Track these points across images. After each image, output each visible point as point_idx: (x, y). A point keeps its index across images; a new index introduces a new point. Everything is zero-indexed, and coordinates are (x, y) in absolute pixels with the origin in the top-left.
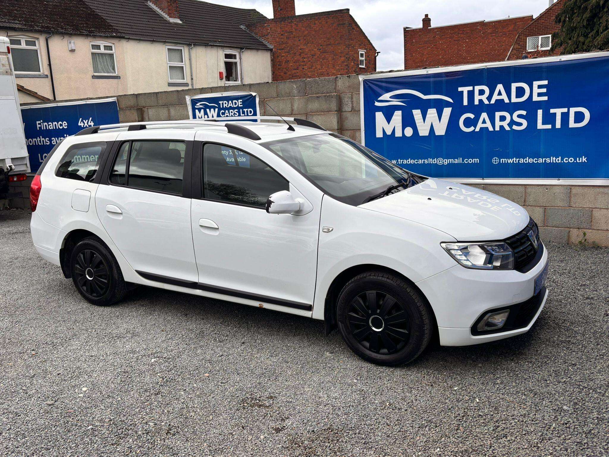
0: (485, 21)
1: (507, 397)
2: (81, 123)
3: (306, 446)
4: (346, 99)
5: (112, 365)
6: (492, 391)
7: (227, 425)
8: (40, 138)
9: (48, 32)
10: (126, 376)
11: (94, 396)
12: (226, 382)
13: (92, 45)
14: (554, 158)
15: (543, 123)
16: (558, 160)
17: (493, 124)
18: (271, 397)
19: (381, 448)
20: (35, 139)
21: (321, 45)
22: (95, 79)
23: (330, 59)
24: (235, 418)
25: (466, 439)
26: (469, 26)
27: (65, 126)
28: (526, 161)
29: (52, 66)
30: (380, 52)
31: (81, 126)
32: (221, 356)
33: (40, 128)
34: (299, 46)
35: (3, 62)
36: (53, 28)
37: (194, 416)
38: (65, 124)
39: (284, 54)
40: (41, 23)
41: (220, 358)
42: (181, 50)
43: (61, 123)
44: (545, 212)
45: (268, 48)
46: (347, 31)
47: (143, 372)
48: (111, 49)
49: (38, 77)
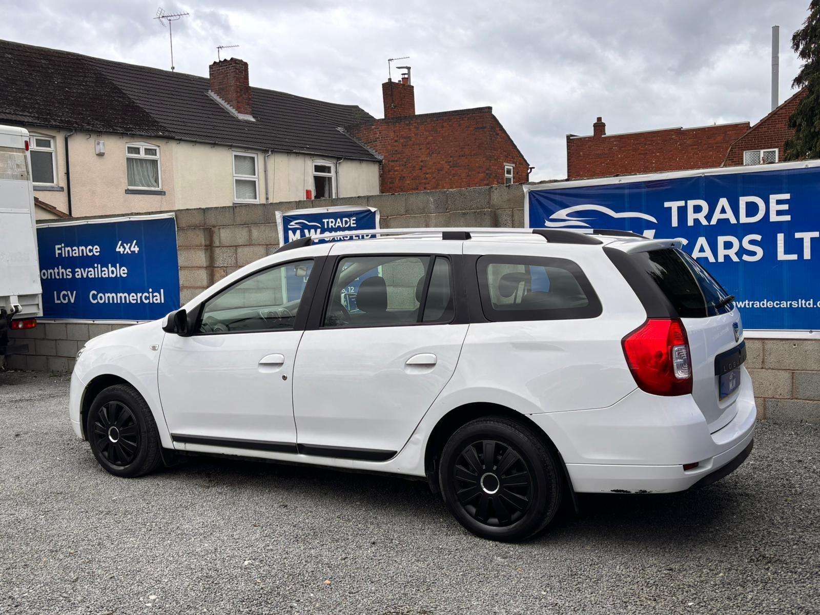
0: (682, 128)
2: (120, 248)
4: (504, 218)
5: (188, 567)
6: (744, 609)
8: (58, 269)
9: (69, 129)
10: (211, 582)
11: (167, 606)
12: (357, 592)
13: (128, 148)
14: (803, 300)
15: (786, 252)
16: (809, 304)
17: (715, 251)
20: (52, 271)
21: (451, 157)
22: (129, 195)
23: (464, 175)
26: (659, 134)
27: (97, 252)
28: (763, 304)
29: (71, 175)
30: (534, 168)
31: (120, 252)
32: (344, 559)
33: (60, 254)
34: (419, 157)
35: (18, 162)
36: (76, 123)
38: (96, 249)
39: (398, 168)
40: (60, 116)
41: (343, 562)
42: (253, 159)
43: (91, 247)
44: (793, 378)
45: (376, 158)
46: (488, 137)
47: (234, 577)
48: (155, 153)
49: (50, 189)
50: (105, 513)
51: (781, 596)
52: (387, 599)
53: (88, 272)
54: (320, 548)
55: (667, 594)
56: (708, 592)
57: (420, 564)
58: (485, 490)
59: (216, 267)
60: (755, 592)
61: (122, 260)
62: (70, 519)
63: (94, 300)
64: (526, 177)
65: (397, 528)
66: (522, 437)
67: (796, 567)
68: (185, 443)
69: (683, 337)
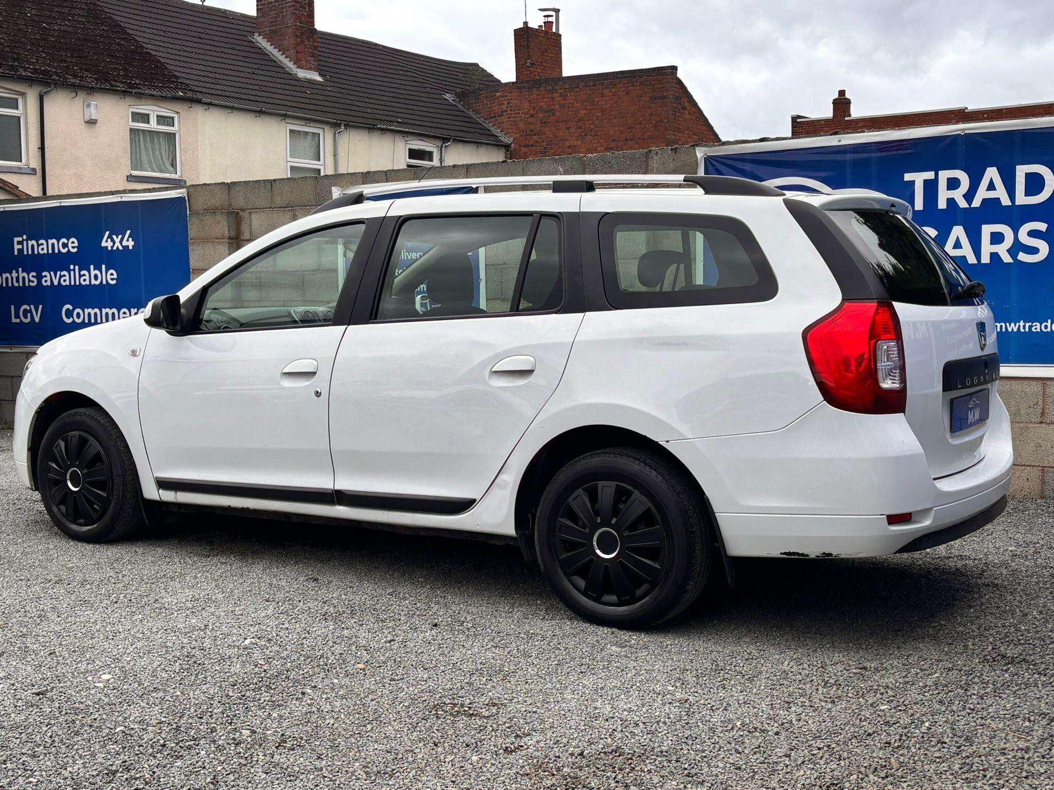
0: (967, 108)
1: (991, 722)
2: (107, 241)
3: (566, 774)
5: (163, 645)
6: (959, 714)
7: (402, 739)
8: (17, 272)
9: (45, 82)
10: (192, 662)
11: (125, 687)
12: (402, 679)
13: (133, 113)
17: (977, 249)
18: (494, 705)
19: (722, 784)
20: (8, 275)
21: (614, 140)
22: (132, 183)
24: (418, 729)
25: (902, 780)
27: (73, 247)
28: (1046, 327)
29: (46, 151)
31: (107, 247)
32: (390, 642)
33: (20, 251)
34: (567, 140)
36: (57, 74)
37: (333, 724)
38: (73, 242)
40: (33, 64)
41: (388, 645)
42: (317, 136)
43: (65, 241)
45: (502, 141)
46: (670, 113)
47: (227, 657)
48: (172, 123)
49: (15, 171)
50: (53, 582)
51: (1017, 701)
52: (443, 689)
53: (61, 277)
54: (358, 629)
55: (851, 696)
56: (913, 695)
57: (498, 651)
58: (598, 552)
61: (110, 259)
63: (68, 318)
65: (471, 609)
67: (1047, 669)
68: (176, 492)
69: (894, 329)
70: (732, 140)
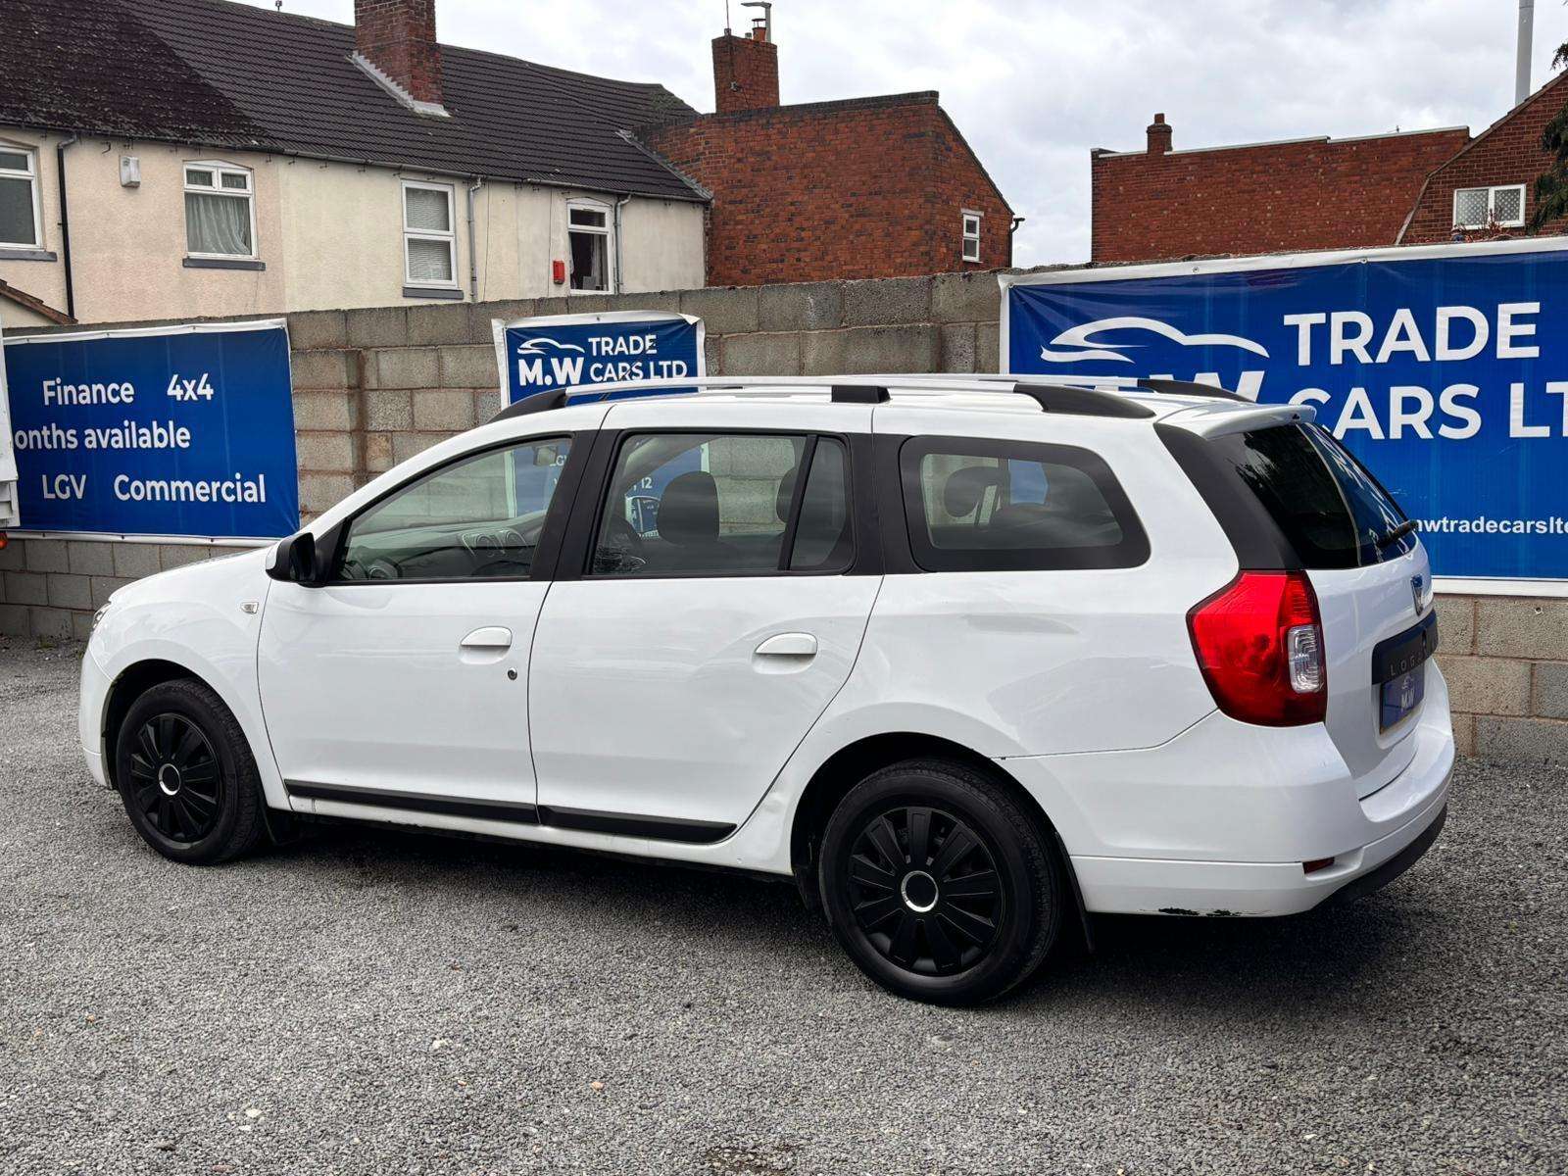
0: (1329, 138)
1: (1456, 1161)
2: (175, 388)
4: (959, 341)
5: (322, 1052)
6: (1412, 1147)
8: (50, 429)
9: (64, 131)
10: (366, 1083)
11: (281, 1131)
12: (655, 1106)
13: (189, 172)
14: (1559, 520)
15: (1527, 422)
17: (1384, 421)
18: (788, 1148)
20: (36, 433)
21: (853, 195)
22: (191, 269)
23: (878, 233)
26: (1282, 152)
27: (128, 396)
28: (1478, 526)
29: (70, 227)
30: (1023, 220)
31: (175, 396)
32: (631, 1038)
33: (53, 400)
34: (787, 193)
36: (80, 118)
38: (127, 389)
39: (744, 217)
40: (46, 105)
41: (628, 1043)
42: (445, 195)
43: (117, 387)
44: (1532, 674)
45: (697, 196)
46: (931, 155)
47: (412, 1072)
48: (243, 183)
49: (27, 257)
50: (154, 938)
51: (1486, 1122)
52: (713, 1121)
53: (111, 436)
54: (583, 1015)
55: (1264, 1117)
56: (1344, 1113)
57: (781, 1050)
58: (909, 904)
59: (370, 432)
60: (1437, 1114)
61: (181, 413)
62: (85, 950)
63: (124, 493)
64: (1006, 238)
65: (735, 975)
66: (983, 801)
67: (1519, 1064)
68: (313, 800)
69: (1309, 609)
70: (1047, 264)
